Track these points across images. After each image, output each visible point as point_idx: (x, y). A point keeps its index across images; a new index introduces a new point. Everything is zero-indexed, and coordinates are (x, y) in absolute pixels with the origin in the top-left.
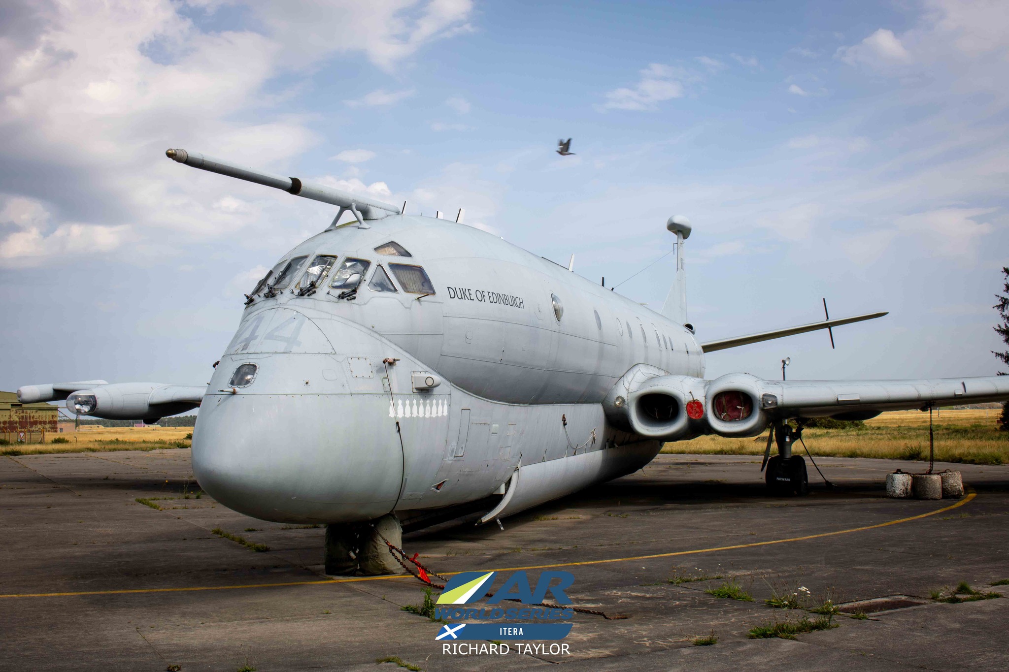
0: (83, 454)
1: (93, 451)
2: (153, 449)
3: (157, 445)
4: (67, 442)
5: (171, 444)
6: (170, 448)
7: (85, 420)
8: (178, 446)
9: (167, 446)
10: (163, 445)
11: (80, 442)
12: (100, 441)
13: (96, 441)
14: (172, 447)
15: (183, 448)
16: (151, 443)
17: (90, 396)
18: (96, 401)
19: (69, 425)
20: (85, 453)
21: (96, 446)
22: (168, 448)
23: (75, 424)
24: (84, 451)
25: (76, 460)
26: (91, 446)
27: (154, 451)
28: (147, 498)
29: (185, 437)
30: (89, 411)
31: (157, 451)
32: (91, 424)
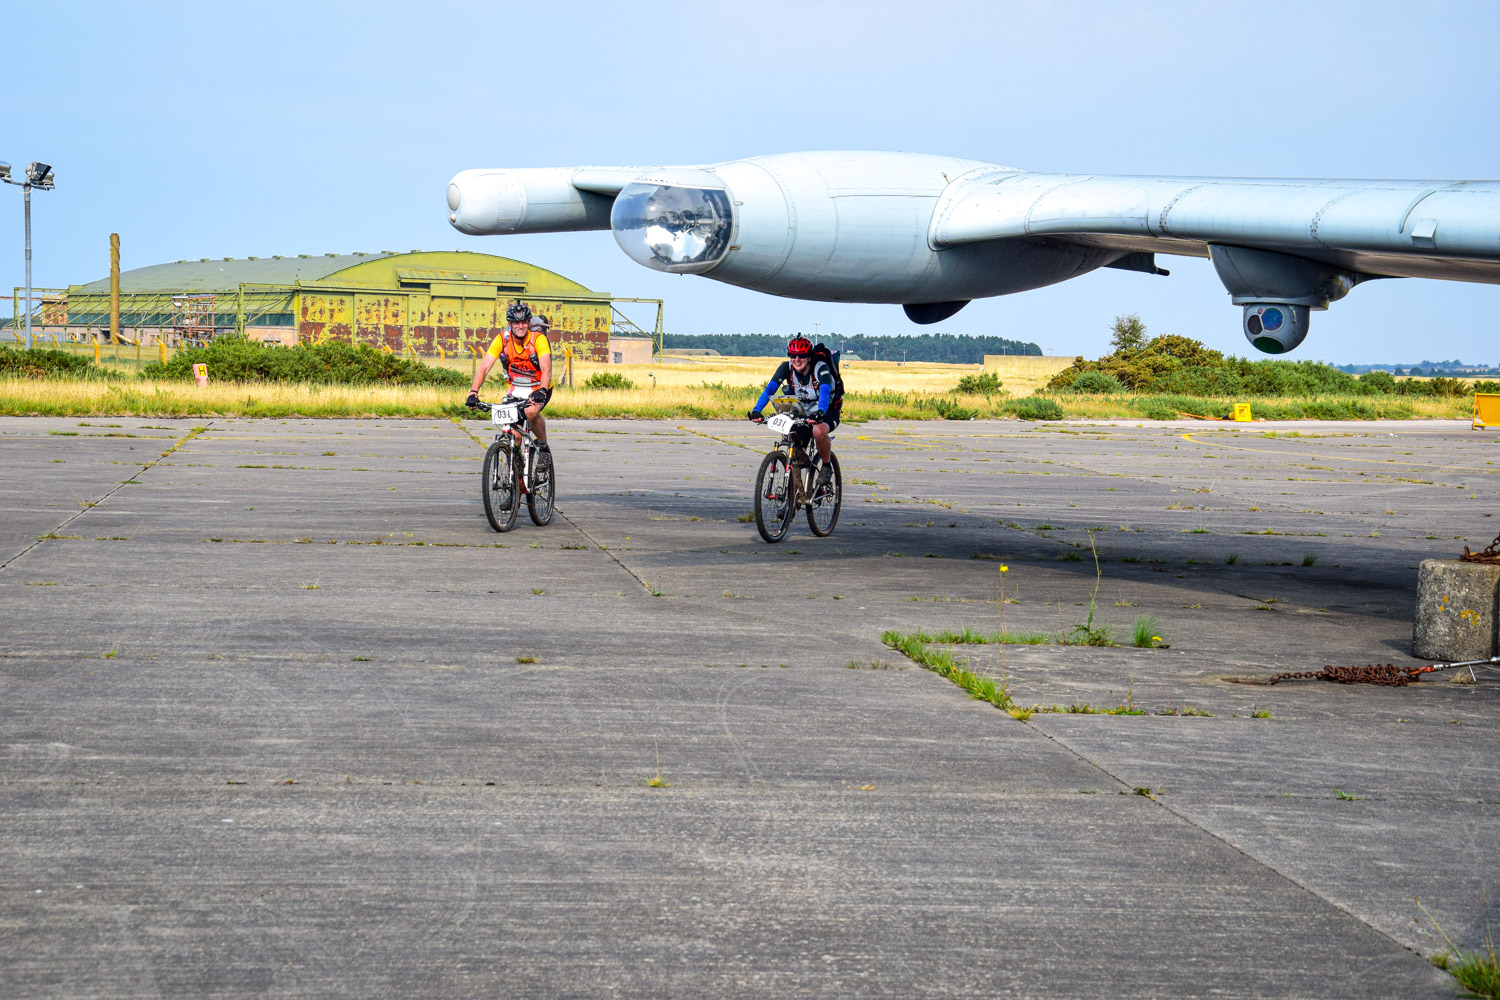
0: (668, 424)
1: (700, 415)
2: (869, 418)
3: (879, 408)
4: (628, 386)
5: (919, 405)
6: (918, 419)
7: (676, 336)
8: (942, 414)
9: (907, 410)
10: (898, 409)
11: (664, 389)
12: (719, 387)
13: (706, 387)
14: (922, 414)
15: (956, 418)
16: (863, 398)
17: (709, 195)
18: (728, 215)
19: (636, 343)
20: (678, 421)
21: (706, 402)
22: (913, 419)
23: (651, 343)
24: (672, 416)
25: (652, 441)
26: (693, 400)
27: (871, 425)
28: (930, 627)
29: (955, 387)
30: (702, 257)
31: (882, 425)
32: (691, 347)
